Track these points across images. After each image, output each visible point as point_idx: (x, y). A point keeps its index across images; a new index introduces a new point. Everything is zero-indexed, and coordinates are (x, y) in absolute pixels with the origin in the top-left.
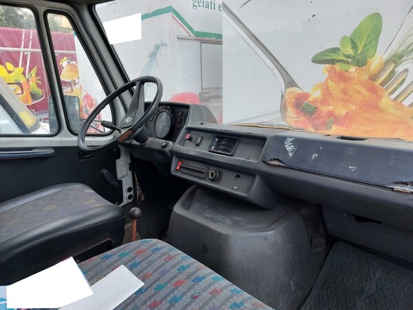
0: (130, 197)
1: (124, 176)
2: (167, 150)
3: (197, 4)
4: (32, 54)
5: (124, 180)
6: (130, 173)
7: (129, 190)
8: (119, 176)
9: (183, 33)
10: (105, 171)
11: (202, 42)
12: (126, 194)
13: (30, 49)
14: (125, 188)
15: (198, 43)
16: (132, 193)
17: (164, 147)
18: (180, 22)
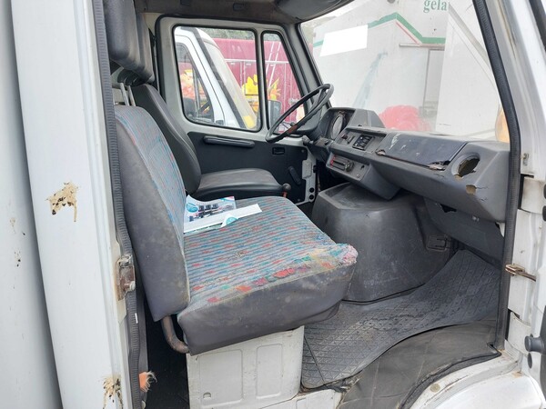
0: (311, 197)
1: (308, 177)
2: (327, 147)
3: (429, 7)
4: (277, 65)
5: (308, 180)
6: (314, 175)
7: (311, 190)
8: (304, 176)
9: (408, 40)
10: (291, 169)
11: (432, 49)
12: (308, 194)
13: (276, 61)
14: (308, 188)
15: (427, 50)
16: (313, 194)
17: (326, 144)
18: (405, 28)
